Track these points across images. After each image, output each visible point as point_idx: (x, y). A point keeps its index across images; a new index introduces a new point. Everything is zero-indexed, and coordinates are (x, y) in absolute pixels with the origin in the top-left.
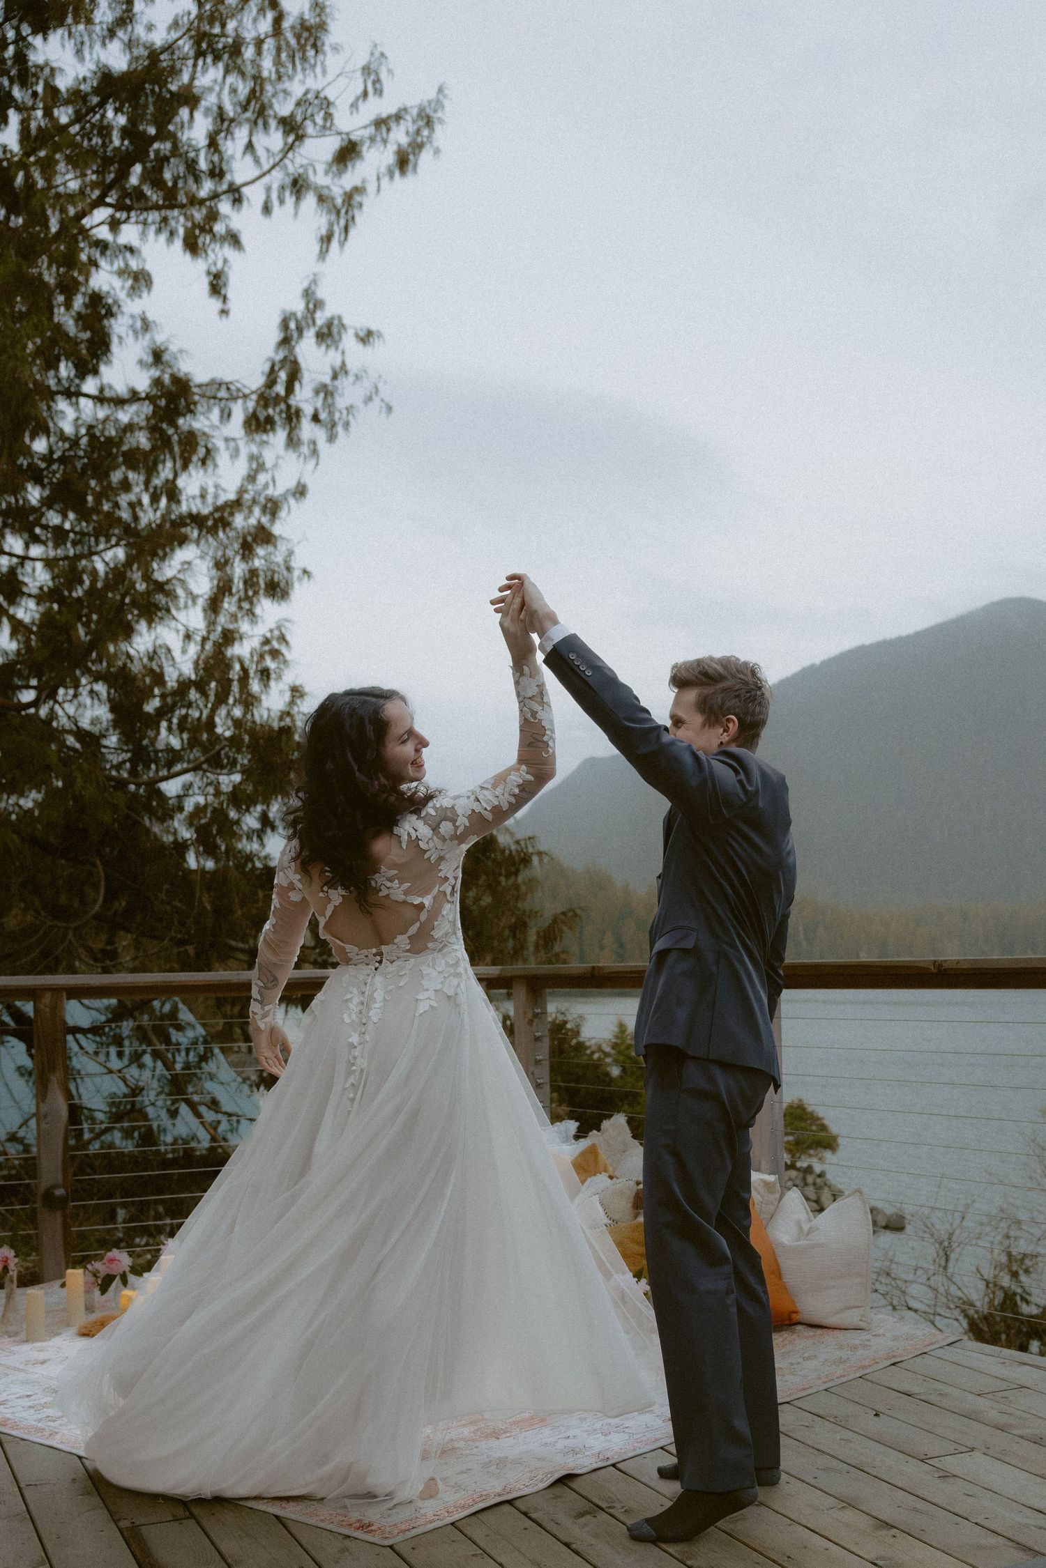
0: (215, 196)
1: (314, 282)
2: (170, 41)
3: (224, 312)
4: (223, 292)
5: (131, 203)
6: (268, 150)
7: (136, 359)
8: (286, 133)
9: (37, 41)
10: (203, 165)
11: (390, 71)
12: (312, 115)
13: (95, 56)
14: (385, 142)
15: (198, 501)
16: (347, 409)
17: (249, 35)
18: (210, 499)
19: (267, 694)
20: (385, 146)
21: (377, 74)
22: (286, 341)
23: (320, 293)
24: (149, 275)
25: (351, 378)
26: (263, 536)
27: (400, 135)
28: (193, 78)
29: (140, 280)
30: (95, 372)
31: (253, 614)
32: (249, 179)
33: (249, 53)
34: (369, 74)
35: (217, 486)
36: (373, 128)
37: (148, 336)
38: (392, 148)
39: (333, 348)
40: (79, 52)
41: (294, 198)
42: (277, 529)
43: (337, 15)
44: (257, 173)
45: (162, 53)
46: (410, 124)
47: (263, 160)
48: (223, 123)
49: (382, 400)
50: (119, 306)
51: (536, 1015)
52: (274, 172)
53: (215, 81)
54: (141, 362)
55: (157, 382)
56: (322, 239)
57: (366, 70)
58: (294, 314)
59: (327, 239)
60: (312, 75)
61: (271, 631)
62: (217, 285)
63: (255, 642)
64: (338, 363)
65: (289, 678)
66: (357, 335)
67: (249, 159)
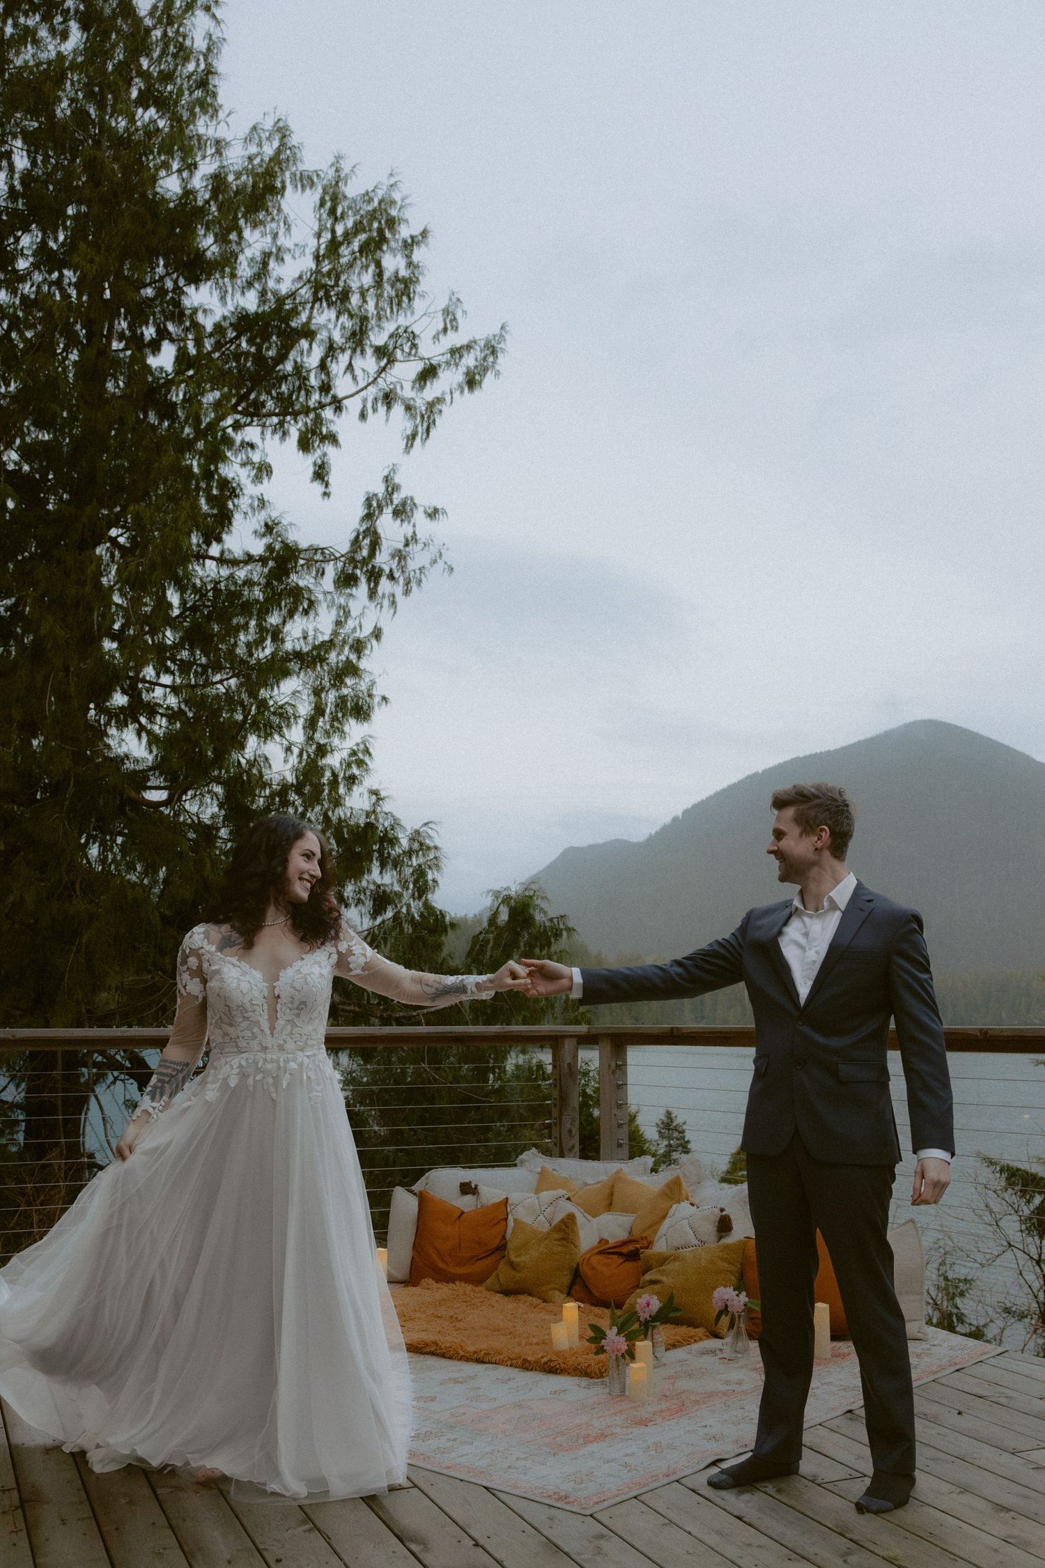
0: (322, 406)
1: (393, 470)
2: (294, 290)
3: (326, 494)
4: (326, 479)
5: (255, 412)
6: (364, 370)
7: (253, 530)
8: (379, 358)
9: (191, 290)
10: (314, 381)
11: (465, 312)
12: (402, 345)
13: (235, 301)
14: (457, 365)
15: (302, 641)
16: (420, 569)
17: (354, 285)
18: (310, 639)
19: (350, 795)
20: (457, 369)
21: (454, 314)
22: (369, 517)
23: (397, 479)
24: (270, 466)
25: (420, 546)
26: (351, 669)
27: (469, 361)
28: (310, 318)
29: (263, 471)
30: (219, 540)
31: (343, 732)
32: (349, 393)
33: (355, 300)
34: (448, 314)
35: (316, 630)
36: (449, 355)
37: (263, 513)
38: (462, 369)
39: (406, 522)
40: (223, 299)
41: (385, 408)
42: (363, 664)
43: (426, 272)
44: (354, 390)
45: (287, 298)
46: (478, 353)
47: (360, 378)
48: (331, 350)
49: (446, 563)
50: (241, 489)
51: (618, 1066)
52: (369, 388)
53: (329, 320)
54: (255, 532)
55: (270, 548)
56: (408, 438)
57: (446, 312)
58: (376, 495)
59: (413, 436)
60: (403, 314)
61: (358, 745)
62: (320, 473)
63: (345, 754)
64: (409, 535)
65: (369, 782)
66: (425, 512)
67: (348, 376)
